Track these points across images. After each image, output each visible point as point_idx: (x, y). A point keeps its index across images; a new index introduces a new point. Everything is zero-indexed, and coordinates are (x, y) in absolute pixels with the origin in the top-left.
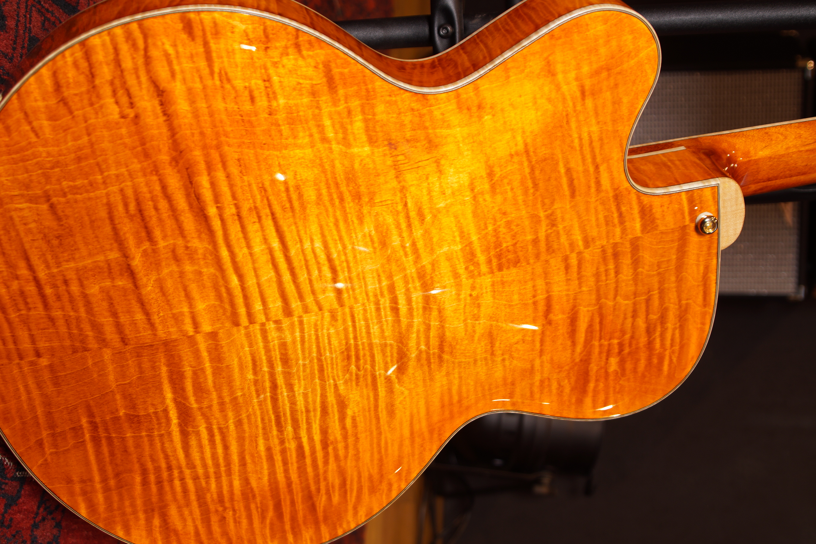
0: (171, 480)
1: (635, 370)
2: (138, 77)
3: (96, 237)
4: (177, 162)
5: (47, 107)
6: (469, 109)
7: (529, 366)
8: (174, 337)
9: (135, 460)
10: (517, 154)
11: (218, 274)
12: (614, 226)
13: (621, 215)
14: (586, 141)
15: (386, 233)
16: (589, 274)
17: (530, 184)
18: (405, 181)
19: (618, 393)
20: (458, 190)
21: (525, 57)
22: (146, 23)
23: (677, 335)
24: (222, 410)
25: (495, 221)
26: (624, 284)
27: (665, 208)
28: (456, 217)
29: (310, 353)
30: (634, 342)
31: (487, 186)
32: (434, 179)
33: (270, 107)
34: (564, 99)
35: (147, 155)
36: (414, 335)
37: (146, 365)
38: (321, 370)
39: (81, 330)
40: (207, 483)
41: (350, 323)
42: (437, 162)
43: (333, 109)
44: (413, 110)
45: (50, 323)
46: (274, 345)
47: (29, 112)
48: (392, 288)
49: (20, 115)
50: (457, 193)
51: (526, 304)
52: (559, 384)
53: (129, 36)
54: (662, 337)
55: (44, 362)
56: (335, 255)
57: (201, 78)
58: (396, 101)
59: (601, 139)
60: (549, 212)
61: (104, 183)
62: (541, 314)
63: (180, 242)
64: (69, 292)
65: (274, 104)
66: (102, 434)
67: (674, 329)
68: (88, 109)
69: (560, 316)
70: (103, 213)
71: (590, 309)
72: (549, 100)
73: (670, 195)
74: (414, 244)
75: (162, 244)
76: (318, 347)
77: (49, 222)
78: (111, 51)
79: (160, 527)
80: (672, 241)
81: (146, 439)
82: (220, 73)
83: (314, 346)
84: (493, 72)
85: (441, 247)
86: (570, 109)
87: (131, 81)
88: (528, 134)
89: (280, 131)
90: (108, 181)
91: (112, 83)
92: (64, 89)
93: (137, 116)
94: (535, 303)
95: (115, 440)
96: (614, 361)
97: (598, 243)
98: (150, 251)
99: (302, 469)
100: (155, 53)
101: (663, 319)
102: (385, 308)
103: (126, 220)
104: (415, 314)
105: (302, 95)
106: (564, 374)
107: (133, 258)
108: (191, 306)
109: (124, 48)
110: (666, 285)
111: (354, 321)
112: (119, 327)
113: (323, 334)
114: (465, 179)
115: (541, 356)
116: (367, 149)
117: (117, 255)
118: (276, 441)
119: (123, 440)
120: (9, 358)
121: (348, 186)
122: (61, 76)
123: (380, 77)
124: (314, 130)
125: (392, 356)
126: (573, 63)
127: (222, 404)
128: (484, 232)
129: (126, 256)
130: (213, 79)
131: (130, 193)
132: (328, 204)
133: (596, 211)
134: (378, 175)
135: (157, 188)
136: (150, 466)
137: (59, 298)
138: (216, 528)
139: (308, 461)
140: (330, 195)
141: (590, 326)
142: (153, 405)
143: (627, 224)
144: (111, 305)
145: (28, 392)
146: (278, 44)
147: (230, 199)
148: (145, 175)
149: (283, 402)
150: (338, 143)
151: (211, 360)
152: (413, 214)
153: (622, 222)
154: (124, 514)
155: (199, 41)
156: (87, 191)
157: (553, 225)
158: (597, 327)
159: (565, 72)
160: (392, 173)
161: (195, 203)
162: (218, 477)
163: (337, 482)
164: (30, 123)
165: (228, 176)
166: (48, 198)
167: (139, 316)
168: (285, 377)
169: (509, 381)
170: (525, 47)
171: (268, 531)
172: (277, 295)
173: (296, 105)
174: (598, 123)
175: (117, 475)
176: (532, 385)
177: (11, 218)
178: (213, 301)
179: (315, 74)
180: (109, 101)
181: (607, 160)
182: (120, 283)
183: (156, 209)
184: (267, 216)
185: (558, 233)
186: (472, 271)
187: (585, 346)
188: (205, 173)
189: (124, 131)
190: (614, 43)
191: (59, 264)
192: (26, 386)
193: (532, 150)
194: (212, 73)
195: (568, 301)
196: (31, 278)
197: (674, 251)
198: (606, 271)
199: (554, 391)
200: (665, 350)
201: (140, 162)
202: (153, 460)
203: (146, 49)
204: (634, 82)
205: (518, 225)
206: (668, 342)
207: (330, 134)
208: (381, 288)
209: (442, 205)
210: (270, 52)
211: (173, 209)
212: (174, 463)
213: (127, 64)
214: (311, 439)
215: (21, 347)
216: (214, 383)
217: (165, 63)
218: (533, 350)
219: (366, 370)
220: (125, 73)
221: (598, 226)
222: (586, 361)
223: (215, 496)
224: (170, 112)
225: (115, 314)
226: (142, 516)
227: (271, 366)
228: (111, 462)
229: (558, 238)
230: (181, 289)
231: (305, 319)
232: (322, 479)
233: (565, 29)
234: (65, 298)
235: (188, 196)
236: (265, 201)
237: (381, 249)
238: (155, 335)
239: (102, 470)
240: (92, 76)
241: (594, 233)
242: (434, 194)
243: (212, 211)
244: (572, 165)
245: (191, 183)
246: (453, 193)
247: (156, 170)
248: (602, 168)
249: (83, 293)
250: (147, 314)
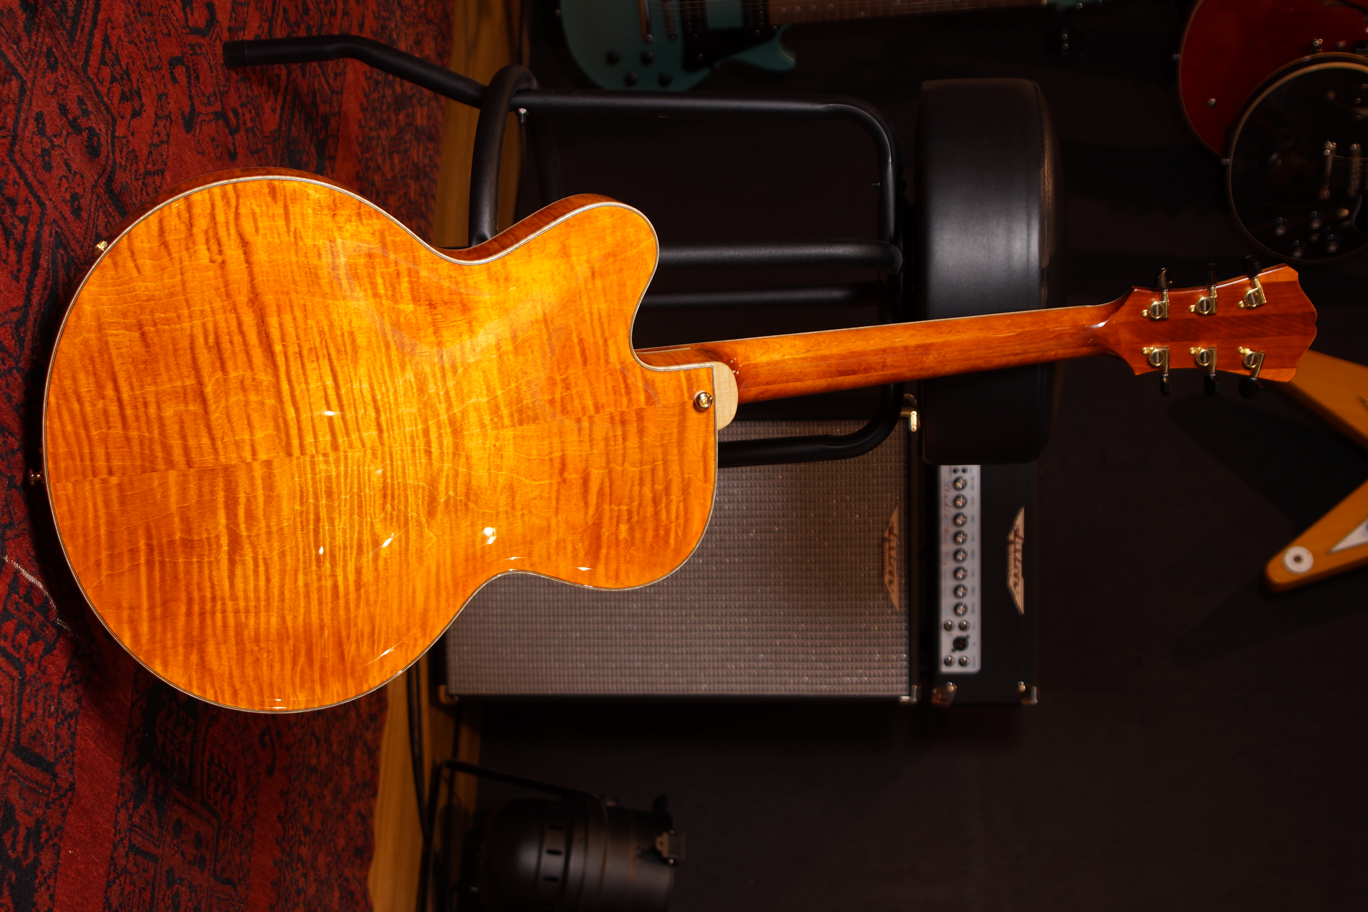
0: (213, 613)
1: (643, 539)
2: (228, 230)
3: (178, 364)
4: (253, 303)
5: (150, 248)
6: (497, 280)
7: (546, 524)
8: (233, 463)
9: (183, 588)
10: (537, 321)
11: (278, 405)
12: (621, 395)
13: (627, 386)
14: (596, 316)
15: (424, 380)
16: (599, 438)
17: (548, 350)
18: (441, 336)
19: (629, 562)
20: (486, 349)
21: (545, 240)
22: (240, 186)
23: (682, 509)
24: (269, 540)
25: (517, 379)
26: (630, 451)
27: (666, 384)
28: (484, 372)
29: (351, 488)
30: (642, 511)
31: (511, 348)
32: (465, 337)
33: (333, 263)
34: (577, 277)
35: (228, 295)
36: (444, 480)
37: (206, 489)
38: (360, 507)
39: (152, 450)
40: (246, 617)
41: (388, 462)
42: (470, 323)
43: (385, 270)
44: (451, 277)
45: (126, 443)
46: (320, 478)
47: (135, 251)
48: (426, 432)
49: (127, 253)
50: (485, 351)
51: (544, 460)
52: (574, 547)
53: (224, 196)
54: (668, 507)
55: (114, 480)
56: (379, 397)
57: (279, 234)
58: (437, 269)
59: (609, 316)
60: (564, 376)
61: (190, 317)
62: (556, 471)
63: (249, 374)
64: (146, 413)
65: (338, 261)
66: (157, 558)
67: (679, 502)
68: (185, 253)
69: (574, 476)
70: (186, 344)
71: (601, 471)
72: (565, 277)
73: (670, 372)
74: (447, 393)
75: (233, 374)
76: (359, 483)
77: (138, 348)
78: (209, 206)
79: (197, 665)
80: (673, 415)
81: (196, 565)
82: (295, 232)
83: (356, 482)
84: (518, 251)
85: (470, 398)
86: (582, 287)
87: (222, 232)
88: (546, 305)
89: (340, 284)
90: (194, 315)
91: (206, 233)
92: (167, 234)
93: (224, 262)
94: (551, 460)
95: (168, 565)
96: (623, 527)
97: (607, 410)
98: (221, 380)
99: (335, 609)
100: (243, 211)
101: (667, 490)
102: (419, 451)
103: (205, 351)
104: (445, 458)
105: (360, 256)
106: (578, 537)
107: (206, 387)
108: (252, 434)
109: (219, 204)
110: (669, 457)
111: (392, 461)
112: (186, 450)
113: (364, 471)
114: (492, 340)
115: (557, 515)
116: (411, 307)
117: (193, 382)
118: (315, 577)
119: (175, 564)
120: (84, 475)
121: (393, 336)
122: (165, 223)
123: (425, 247)
124: (368, 286)
125: (423, 498)
126: (585, 248)
127: (269, 533)
128: (507, 388)
129: (200, 383)
130: (289, 236)
131: (210, 327)
132: (376, 350)
133: (605, 380)
134: (420, 329)
135: (234, 325)
136: (196, 595)
137: (137, 419)
138: (250, 671)
139: (342, 602)
140: (378, 343)
141: (601, 489)
142: (207, 530)
143: (633, 395)
144: (182, 428)
145: (96, 510)
146: (344, 212)
147: (295, 338)
148: (225, 312)
149: (324, 536)
150: (388, 299)
151: (264, 488)
152: (447, 366)
153: (628, 393)
154: (164, 647)
155: (281, 204)
156: (175, 323)
157: (568, 389)
158: (607, 491)
159: (577, 255)
160: (431, 329)
161: (265, 340)
162: (257, 613)
163: (367, 630)
164: (135, 261)
165: (294, 319)
166: (140, 326)
167: (206, 441)
168: (327, 511)
169: (528, 539)
170: (545, 232)
171: (298, 679)
172: (328, 430)
173: (355, 264)
174: (606, 301)
175: (164, 603)
176: (549, 545)
177: (107, 343)
178: (271, 431)
179: (372, 239)
180: (202, 248)
181: (614, 335)
182: (192, 408)
183: (231, 342)
184: (324, 356)
185: (572, 396)
186: (496, 423)
187: (597, 509)
188: (276, 314)
189: (211, 274)
190: (619, 234)
191: (142, 387)
192: (95, 504)
193: (549, 319)
194: (288, 231)
195: (581, 461)
196: (115, 398)
197: (675, 425)
198: (615, 436)
199: (570, 554)
200: (671, 522)
201: (222, 301)
202: (200, 589)
203: (237, 208)
204: (636, 268)
205: (536, 385)
206: (673, 515)
207: (381, 291)
208: (417, 431)
209: (472, 360)
210: (337, 218)
211: (245, 343)
212: (218, 593)
213: (220, 218)
214: (346, 578)
215: (96, 465)
216: (264, 511)
217: (251, 220)
218: (549, 507)
219: (399, 511)
220: (218, 226)
221: (607, 394)
222: (598, 525)
223: (252, 634)
224: (251, 260)
225: (184, 438)
226: (181, 650)
227: (316, 499)
228: (160, 589)
229: (572, 401)
230: (245, 418)
231: (349, 454)
232: (352, 625)
233: (579, 219)
234: (143, 419)
235: (259, 333)
236: (324, 343)
237: (419, 395)
238: (217, 459)
239: (151, 597)
240: (190, 225)
241: (603, 400)
242: (466, 350)
243: (278, 348)
244: (584, 336)
245: (263, 322)
246: (482, 351)
247: (235, 309)
248: (610, 342)
249: (159, 415)
250: (213, 439)
